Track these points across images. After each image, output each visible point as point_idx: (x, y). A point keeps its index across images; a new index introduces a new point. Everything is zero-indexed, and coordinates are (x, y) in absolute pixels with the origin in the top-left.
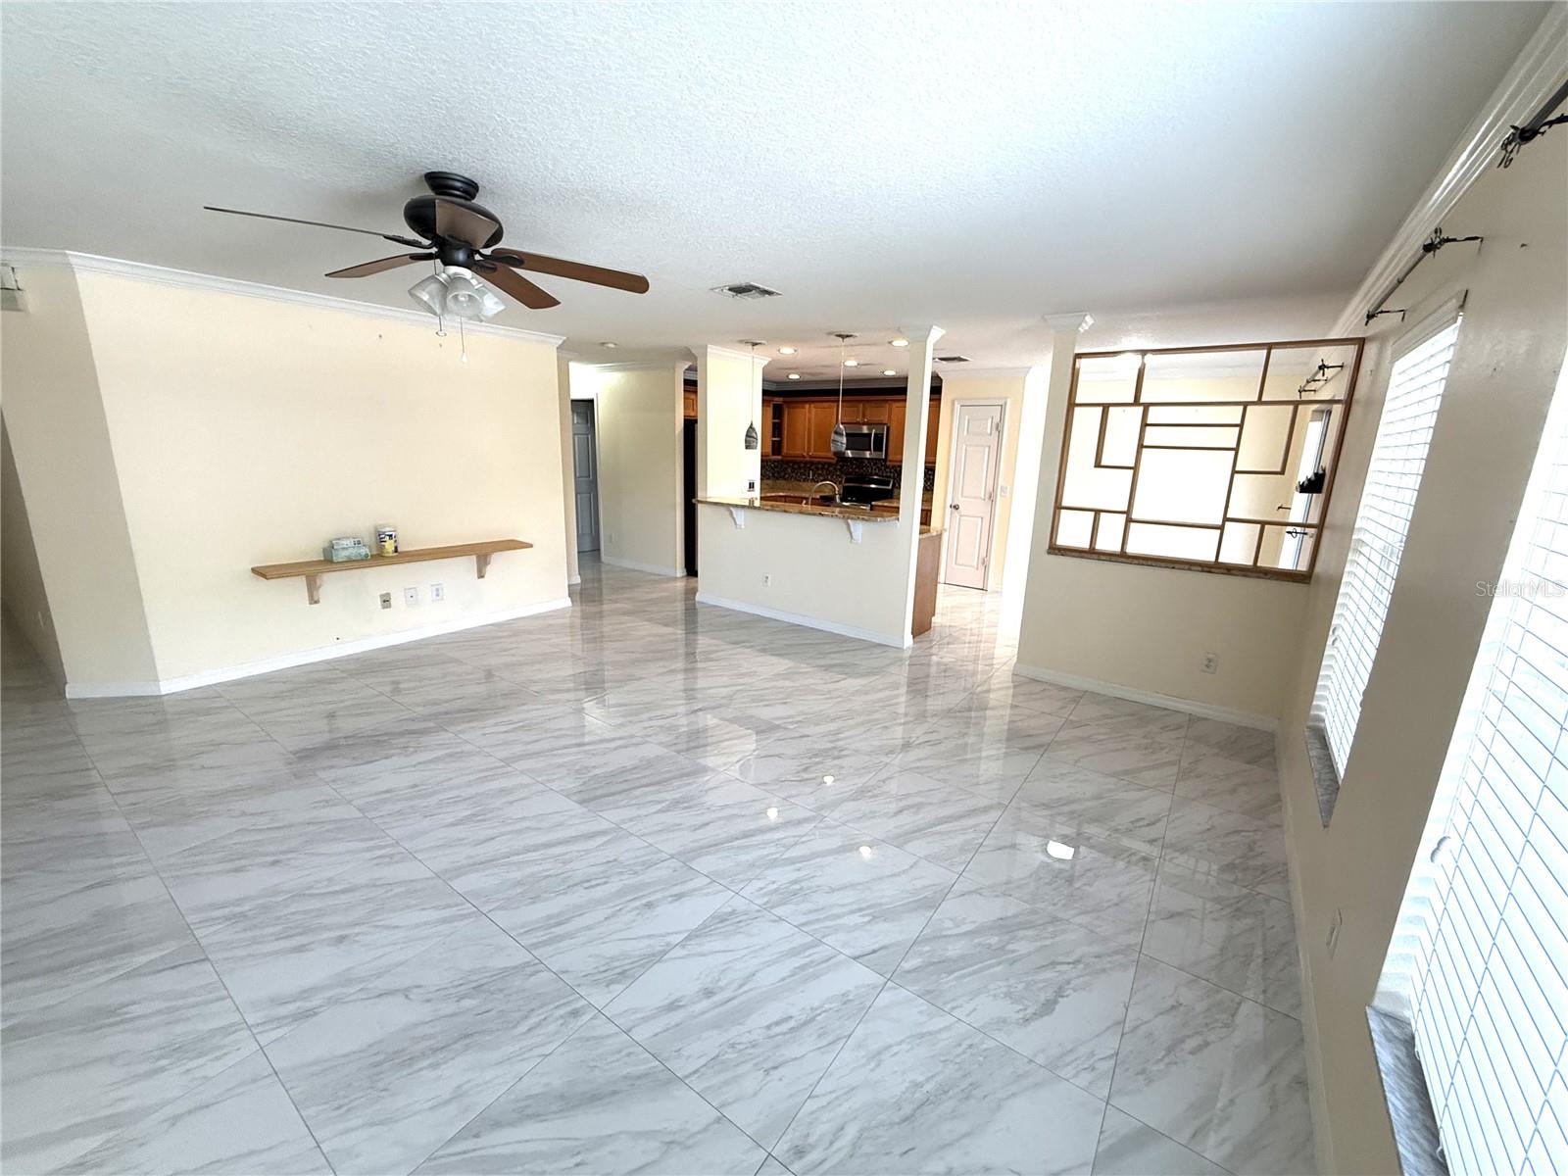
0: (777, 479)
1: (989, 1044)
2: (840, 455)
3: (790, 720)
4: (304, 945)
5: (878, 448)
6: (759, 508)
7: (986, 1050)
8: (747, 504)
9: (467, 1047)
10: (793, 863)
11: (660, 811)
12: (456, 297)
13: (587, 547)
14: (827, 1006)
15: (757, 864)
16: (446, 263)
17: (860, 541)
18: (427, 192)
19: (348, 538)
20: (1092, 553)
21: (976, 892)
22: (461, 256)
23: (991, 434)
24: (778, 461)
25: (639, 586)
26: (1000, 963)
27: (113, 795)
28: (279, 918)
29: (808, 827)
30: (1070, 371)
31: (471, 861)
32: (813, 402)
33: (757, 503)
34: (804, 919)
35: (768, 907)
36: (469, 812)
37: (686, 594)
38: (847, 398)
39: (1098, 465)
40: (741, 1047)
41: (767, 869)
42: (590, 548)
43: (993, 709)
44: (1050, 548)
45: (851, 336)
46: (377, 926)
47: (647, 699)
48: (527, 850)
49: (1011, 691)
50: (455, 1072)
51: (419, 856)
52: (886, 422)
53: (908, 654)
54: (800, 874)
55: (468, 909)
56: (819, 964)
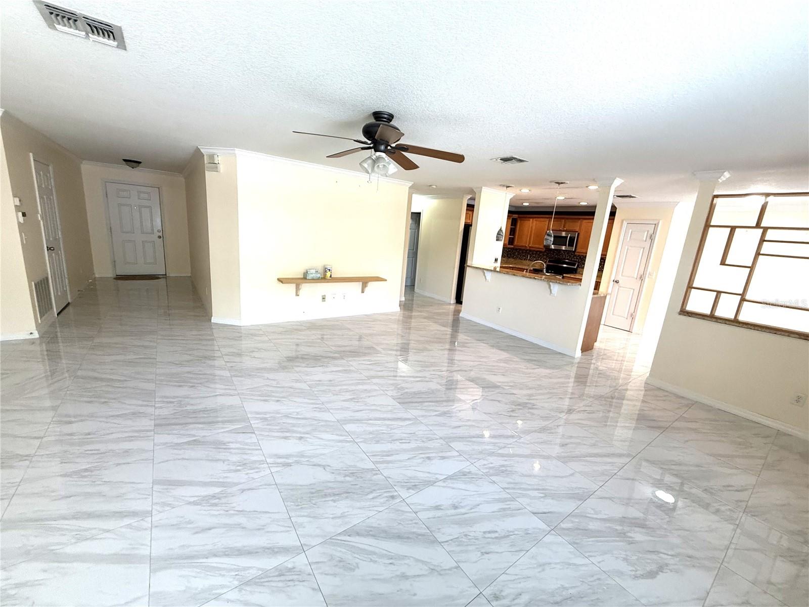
0: (509, 258)
1: (610, 581)
2: (547, 248)
3: (506, 384)
4: (288, 437)
5: (571, 244)
6: (500, 272)
7: (608, 584)
8: (493, 269)
9: (347, 497)
10: (503, 456)
11: (436, 415)
12: (378, 166)
13: (409, 284)
14: (516, 533)
15: (484, 452)
16: (376, 151)
17: (555, 295)
18: (373, 120)
19: (313, 269)
20: (712, 317)
21: (610, 498)
22: (382, 148)
23: (645, 241)
24: (511, 248)
25: (431, 306)
26: (622, 542)
27: (225, 362)
28: (279, 423)
29: (511, 440)
30: (709, 205)
31: (352, 418)
32: (535, 218)
33: (498, 269)
34: (507, 486)
35: (488, 475)
36: (352, 397)
37: (454, 312)
38: (556, 216)
39: (723, 263)
40: (470, 537)
41: (489, 456)
42: (410, 285)
43: (628, 400)
44: (681, 311)
45: (564, 183)
46: (314, 436)
47: (433, 361)
48: (376, 419)
49: (643, 393)
50: (343, 506)
51: (331, 411)
52: (577, 230)
53: (577, 361)
54: (506, 463)
55: (349, 439)
56: (513, 510)
